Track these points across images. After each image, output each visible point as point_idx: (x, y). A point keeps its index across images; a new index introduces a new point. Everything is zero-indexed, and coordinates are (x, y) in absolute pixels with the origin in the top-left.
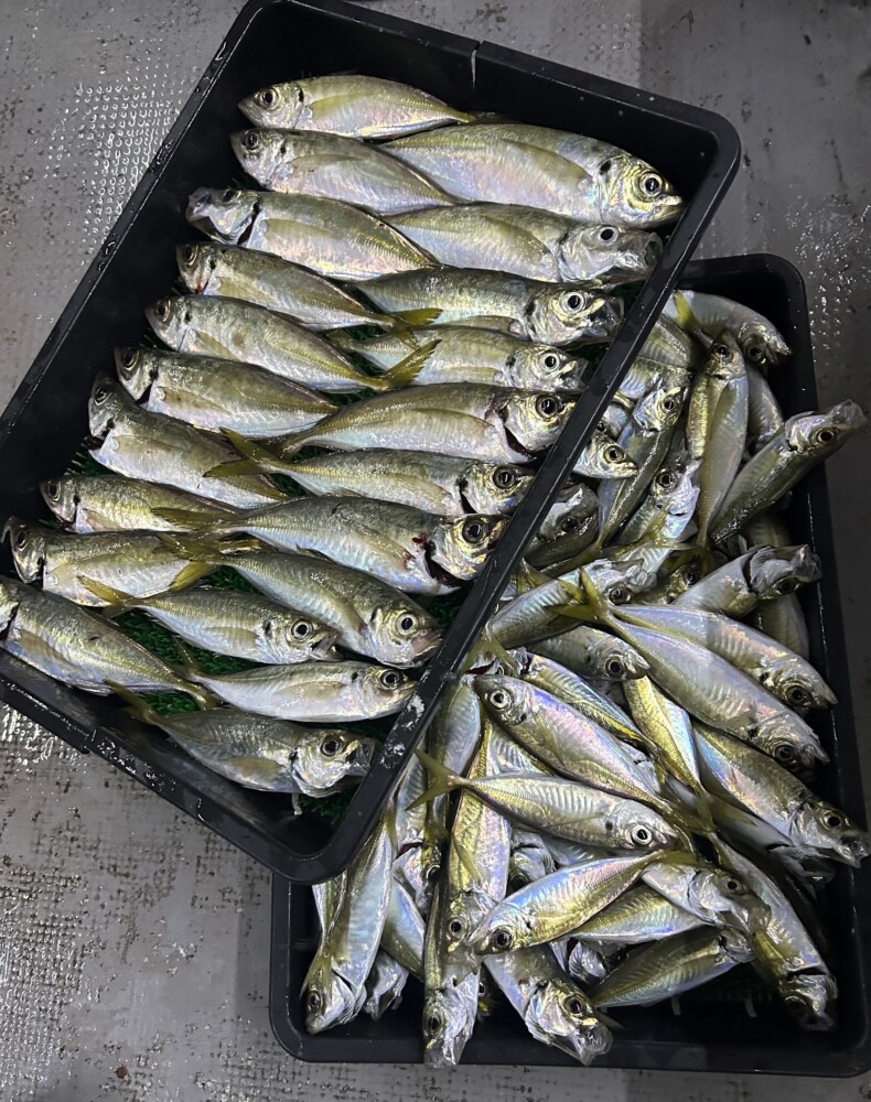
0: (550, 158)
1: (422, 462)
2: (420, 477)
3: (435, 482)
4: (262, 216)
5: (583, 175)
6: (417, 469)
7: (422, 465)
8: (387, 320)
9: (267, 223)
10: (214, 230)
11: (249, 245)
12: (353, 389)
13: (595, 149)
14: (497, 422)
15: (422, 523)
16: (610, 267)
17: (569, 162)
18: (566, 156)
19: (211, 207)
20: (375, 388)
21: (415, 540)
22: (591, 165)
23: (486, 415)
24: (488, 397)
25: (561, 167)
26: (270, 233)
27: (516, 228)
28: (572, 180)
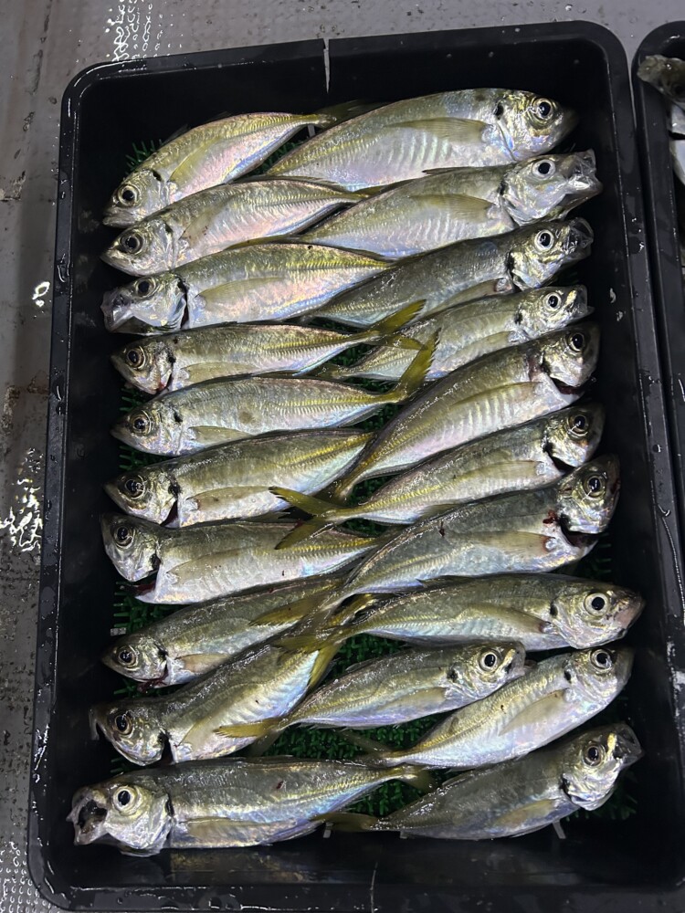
0: (444, 124)
1: (496, 446)
2: (504, 460)
3: (521, 459)
4: (193, 292)
5: (482, 127)
6: (496, 455)
7: (498, 450)
8: (369, 335)
9: (202, 296)
10: (146, 327)
11: (192, 323)
12: (373, 411)
13: (480, 99)
14: (542, 376)
15: (541, 502)
16: (564, 195)
17: (464, 121)
18: (458, 117)
19: (132, 307)
20: (395, 401)
21: (546, 522)
22: (485, 114)
23: (530, 376)
24: (521, 359)
25: (458, 129)
26: (210, 304)
27: (448, 196)
28: (474, 136)
